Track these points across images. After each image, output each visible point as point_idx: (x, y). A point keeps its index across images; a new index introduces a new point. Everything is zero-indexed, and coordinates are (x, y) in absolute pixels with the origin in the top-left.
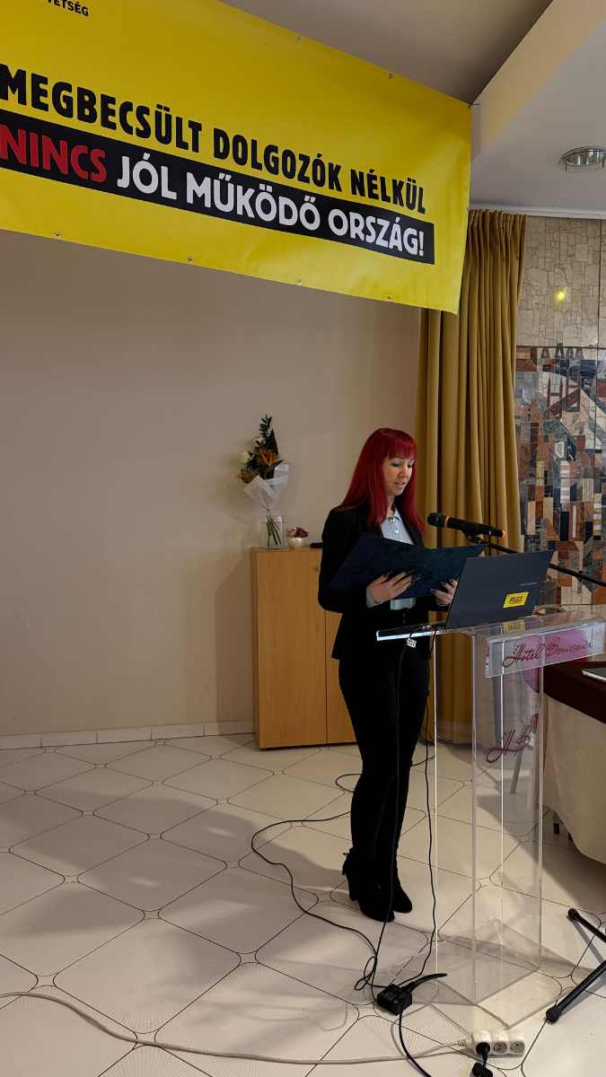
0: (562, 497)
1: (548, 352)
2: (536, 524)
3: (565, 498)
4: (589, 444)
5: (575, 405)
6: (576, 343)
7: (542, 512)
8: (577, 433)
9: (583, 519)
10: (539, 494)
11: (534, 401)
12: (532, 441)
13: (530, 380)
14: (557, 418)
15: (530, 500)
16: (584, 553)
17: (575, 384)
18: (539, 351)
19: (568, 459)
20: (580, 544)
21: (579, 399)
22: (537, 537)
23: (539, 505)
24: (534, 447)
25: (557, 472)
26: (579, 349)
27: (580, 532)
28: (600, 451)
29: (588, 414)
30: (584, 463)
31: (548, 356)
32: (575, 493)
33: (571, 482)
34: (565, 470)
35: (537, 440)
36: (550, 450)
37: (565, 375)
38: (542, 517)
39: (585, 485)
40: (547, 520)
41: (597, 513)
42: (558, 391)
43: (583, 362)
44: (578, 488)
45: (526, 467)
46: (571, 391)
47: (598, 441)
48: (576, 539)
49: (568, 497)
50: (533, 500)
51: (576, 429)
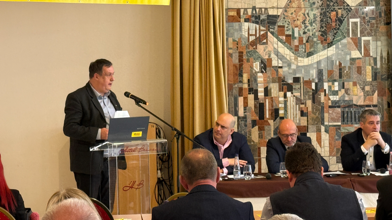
0: (259, 94)
1: (247, 11)
2: (244, 110)
3: (261, 95)
4: (275, 63)
5: (265, 41)
6: (263, 5)
7: (247, 103)
8: (267, 57)
9: (272, 106)
10: (245, 92)
11: (240, 39)
12: (239, 62)
13: (237, 27)
14: (254, 48)
15: (240, 96)
16: (274, 127)
17: (265, 29)
18: (242, 11)
19: (262, 72)
20: (271, 122)
21: (267, 37)
22: (245, 118)
23: (246, 99)
24: (241, 65)
25: (256, 80)
26: (266, 9)
27: (271, 114)
28: (281, 67)
29: (273, 45)
30: (272, 74)
31: (247, 14)
32: (267, 92)
33: (264, 85)
34: (260, 78)
35: (242, 61)
36: (251, 67)
37: (258, 24)
38: (247, 106)
39: (274, 87)
40: (251, 108)
41: (281, 103)
42: (254, 33)
43: (269, 16)
44: (269, 89)
45: (236, 77)
46: (262, 33)
47: (280, 62)
48: (269, 119)
49: (263, 94)
50: (242, 96)
51: (266, 55)
